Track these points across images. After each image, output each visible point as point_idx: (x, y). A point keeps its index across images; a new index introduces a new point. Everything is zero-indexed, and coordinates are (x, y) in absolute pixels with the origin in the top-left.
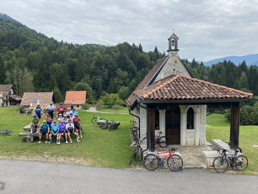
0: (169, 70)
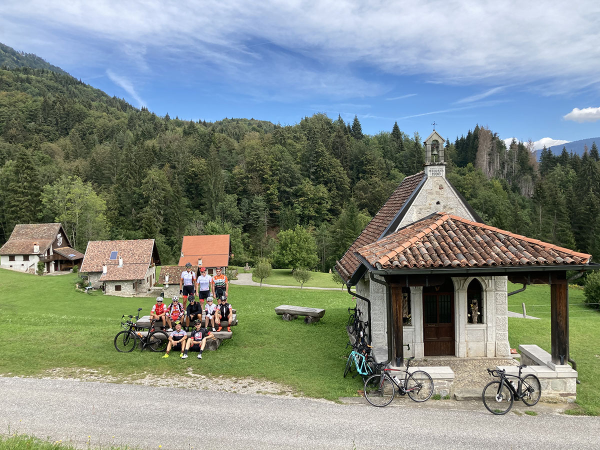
0: (428, 204)
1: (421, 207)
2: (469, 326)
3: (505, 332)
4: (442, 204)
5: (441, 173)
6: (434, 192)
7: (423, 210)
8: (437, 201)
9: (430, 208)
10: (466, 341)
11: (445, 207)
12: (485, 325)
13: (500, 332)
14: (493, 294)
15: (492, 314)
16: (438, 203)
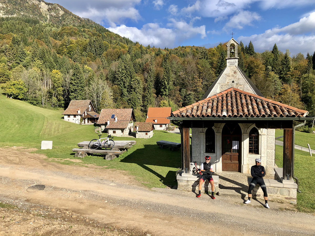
0: (226, 83)
1: (223, 84)
2: (249, 155)
3: (272, 160)
4: (235, 82)
5: (235, 63)
6: (231, 75)
7: (223, 86)
8: (232, 81)
9: (228, 85)
10: (247, 164)
11: (237, 84)
12: (259, 155)
13: (269, 160)
14: (265, 137)
15: (264, 149)
16: (233, 82)
